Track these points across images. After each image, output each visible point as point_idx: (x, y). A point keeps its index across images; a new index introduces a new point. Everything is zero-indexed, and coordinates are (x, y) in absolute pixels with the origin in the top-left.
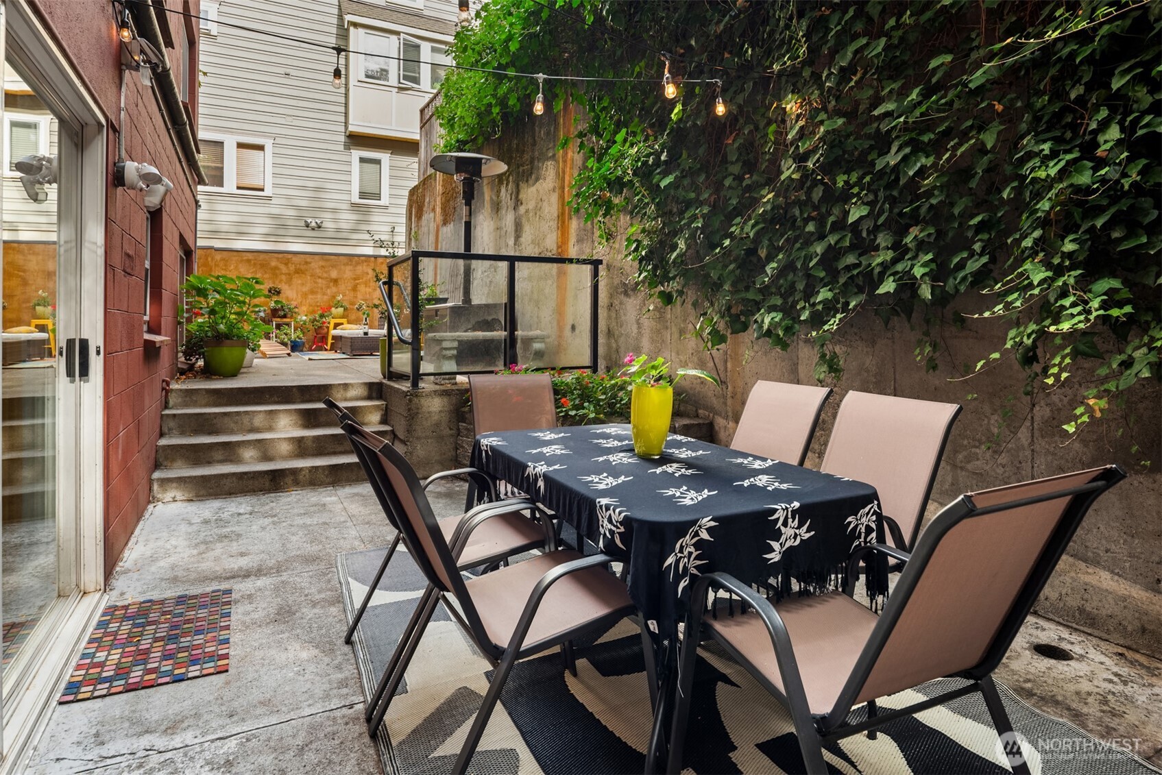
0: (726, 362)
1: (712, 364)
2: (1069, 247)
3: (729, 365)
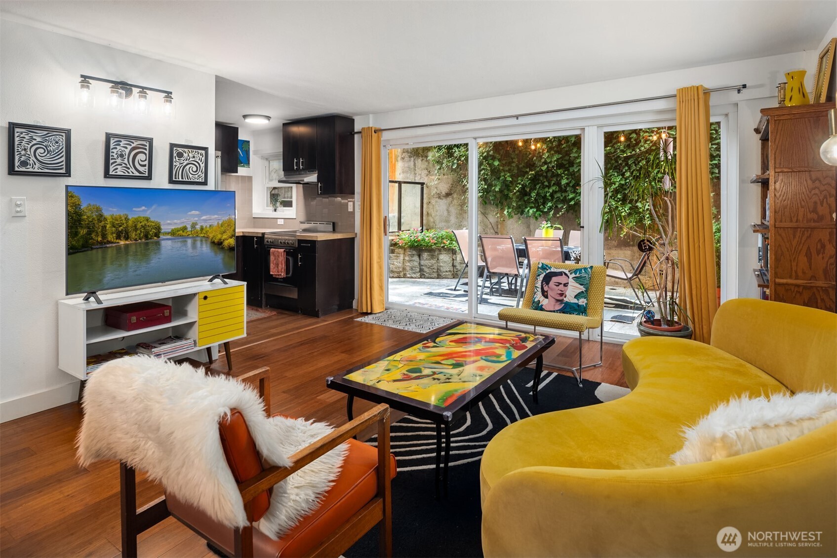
0: (497, 225)
1: (491, 226)
2: (619, 196)
3: (499, 226)
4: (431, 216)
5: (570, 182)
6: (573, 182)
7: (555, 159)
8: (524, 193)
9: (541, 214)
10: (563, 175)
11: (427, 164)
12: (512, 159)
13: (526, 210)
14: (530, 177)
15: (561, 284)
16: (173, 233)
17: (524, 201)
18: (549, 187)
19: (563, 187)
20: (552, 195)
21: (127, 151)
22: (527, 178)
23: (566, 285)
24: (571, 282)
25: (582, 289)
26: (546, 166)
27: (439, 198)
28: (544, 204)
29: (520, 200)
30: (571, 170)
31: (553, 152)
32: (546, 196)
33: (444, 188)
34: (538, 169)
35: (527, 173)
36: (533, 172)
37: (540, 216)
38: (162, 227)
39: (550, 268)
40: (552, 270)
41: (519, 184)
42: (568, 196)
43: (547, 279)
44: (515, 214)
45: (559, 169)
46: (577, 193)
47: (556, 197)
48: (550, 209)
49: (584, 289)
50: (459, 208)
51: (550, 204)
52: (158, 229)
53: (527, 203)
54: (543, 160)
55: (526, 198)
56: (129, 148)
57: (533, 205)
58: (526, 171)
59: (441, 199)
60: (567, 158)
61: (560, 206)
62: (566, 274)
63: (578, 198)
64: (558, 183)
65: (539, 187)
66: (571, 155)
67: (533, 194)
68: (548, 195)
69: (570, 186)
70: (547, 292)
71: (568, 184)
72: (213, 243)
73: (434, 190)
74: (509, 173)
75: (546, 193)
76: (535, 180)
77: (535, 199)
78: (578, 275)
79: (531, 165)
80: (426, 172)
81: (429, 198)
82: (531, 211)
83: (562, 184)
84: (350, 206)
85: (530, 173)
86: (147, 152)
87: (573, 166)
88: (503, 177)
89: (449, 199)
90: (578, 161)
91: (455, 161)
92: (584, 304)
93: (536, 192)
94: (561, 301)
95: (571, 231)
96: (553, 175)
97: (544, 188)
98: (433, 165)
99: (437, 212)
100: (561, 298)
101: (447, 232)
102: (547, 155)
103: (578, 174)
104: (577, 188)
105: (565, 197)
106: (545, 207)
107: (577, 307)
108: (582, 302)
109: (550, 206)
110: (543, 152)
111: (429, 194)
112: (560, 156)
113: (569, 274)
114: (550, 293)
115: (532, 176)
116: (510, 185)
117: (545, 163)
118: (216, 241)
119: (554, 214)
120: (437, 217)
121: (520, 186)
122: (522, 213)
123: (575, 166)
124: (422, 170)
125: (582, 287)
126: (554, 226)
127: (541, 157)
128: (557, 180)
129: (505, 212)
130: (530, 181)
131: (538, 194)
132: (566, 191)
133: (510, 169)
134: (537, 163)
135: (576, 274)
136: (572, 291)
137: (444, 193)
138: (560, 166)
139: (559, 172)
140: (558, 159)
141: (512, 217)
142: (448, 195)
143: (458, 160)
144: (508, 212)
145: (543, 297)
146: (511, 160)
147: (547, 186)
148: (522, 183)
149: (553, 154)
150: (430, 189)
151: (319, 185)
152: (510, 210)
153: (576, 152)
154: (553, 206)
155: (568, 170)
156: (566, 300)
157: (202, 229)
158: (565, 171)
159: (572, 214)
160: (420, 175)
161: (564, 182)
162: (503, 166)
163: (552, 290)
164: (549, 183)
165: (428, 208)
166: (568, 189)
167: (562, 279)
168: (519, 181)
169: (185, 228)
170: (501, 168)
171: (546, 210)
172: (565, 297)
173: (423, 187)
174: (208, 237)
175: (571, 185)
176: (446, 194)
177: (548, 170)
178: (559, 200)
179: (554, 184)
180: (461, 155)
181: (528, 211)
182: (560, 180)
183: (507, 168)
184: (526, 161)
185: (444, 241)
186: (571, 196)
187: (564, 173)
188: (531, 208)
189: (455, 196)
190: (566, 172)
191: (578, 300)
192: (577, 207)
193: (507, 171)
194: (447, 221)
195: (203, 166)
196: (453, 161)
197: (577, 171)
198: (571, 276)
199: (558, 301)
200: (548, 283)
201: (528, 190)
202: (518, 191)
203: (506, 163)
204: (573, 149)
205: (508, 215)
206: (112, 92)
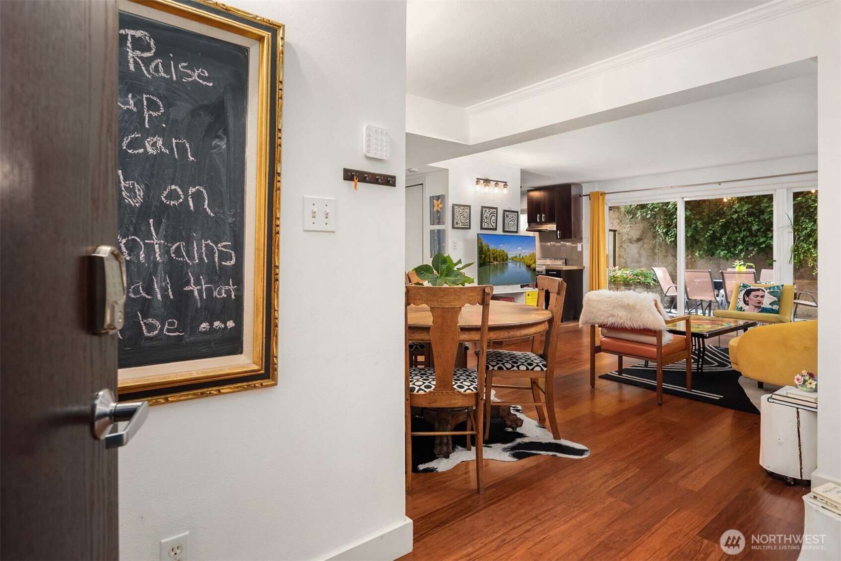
4: (623, 257)
5: (761, 228)
6: (764, 228)
7: (746, 208)
8: (713, 238)
9: (732, 255)
10: (754, 222)
11: (618, 214)
12: (703, 209)
13: (718, 252)
14: (720, 224)
15: (759, 296)
16: (512, 259)
17: (715, 245)
18: (740, 232)
19: (754, 232)
20: (742, 240)
21: (489, 215)
22: (718, 225)
23: (762, 297)
24: (766, 294)
25: (776, 299)
26: (737, 215)
27: (631, 242)
28: (735, 247)
29: (711, 243)
30: (762, 217)
31: (744, 203)
32: (737, 240)
33: (635, 234)
34: (729, 217)
35: (718, 220)
36: (724, 220)
37: (731, 257)
38: (509, 256)
39: (750, 286)
40: (751, 288)
41: (711, 230)
42: (759, 240)
43: (748, 293)
44: (706, 256)
45: (750, 217)
46: (768, 238)
47: (746, 241)
48: (741, 251)
49: (777, 299)
50: (650, 251)
51: (740, 247)
52: (507, 256)
53: (717, 247)
54: (733, 210)
55: (717, 242)
56: (489, 213)
57: (724, 248)
58: (717, 219)
59: (632, 243)
60: (757, 207)
61: (750, 249)
62: (762, 290)
63: (769, 241)
64: (749, 229)
65: (730, 233)
66: (762, 205)
67: (724, 239)
68: (739, 239)
69: (760, 231)
70: (748, 301)
71: (758, 230)
72: (527, 265)
73: (625, 236)
74: (700, 221)
75: (737, 238)
76: (725, 227)
77: (726, 243)
78: (772, 290)
79: (721, 214)
80: (618, 221)
81: (621, 243)
82: (722, 253)
83: (753, 229)
84: (579, 247)
85: (721, 220)
86: (495, 215)
87: (764, 214)
88: (695, 225)
89: (640, 243)
90: (769, 210)
91: (649, 212)
92: (777, 309)
93: (727, 237)
94: (759, 307)
95: (763, 270)
96: (743, 222)
97: (735, 234)
98: (625, 215)
99: (628, 254)
100: (759, 305)
101: (641, 271)
102: (737, 205)
103: (769, 221)
104: (768, 233)
105: (756, 240)
106: (736, 250)
107: (771, 311)
108: (775, 307)
109: (741, 249)
110: (733, 202)
111: (621, 239)
112: (751, 206)
113: (765, 290)
114: (750, 302)
115: (723, 223)
116: (701, 231)
117: (736, 212)
118: (528, 265)
119: (745, 256)
120: (628, 259)
121: (712, 232)
122: (713, 255)
123: (766, 214)
124: (614, 219)
125: (775, 298)
126: (747, 264)
127: (731, 207)
128: (747, 226)
129: (697, 254)
130: (720, 228)
131: (729, 239)
132: (756, 236)
133: (700, 218)
134: (727, 212)
135: (770, 290)
136: (767, 302)
137: (635, 239)
138: (750, 214)
139: (750, 219)
140: (748, 208)
141: (703, 258)
142: (639, 240)
143: (651, 211)
144: (699, 254)
145: (745, 305)
146: (701, 210)
147: (737, 232)
148: (713, 229)
149: (743, 204)
150: (622, 236)
151: (558, 232)
152: (701, 252)
153: (767, 202)
154: (743, 248)
155: (759, 218)
156: (762, 306)
157: (523, 257)
158: (756, 218)
159: (763, 255)
160: (612, 223)
161: (755, 228)
162: (694, 215)
163: (751, 300)
164: (740, 229)
165: (619, 251)
166: (758, 234)
167: (760, 293)
168: (711, 228)
169: (516, 257)
170: (693, 217)
171: (737, 252)
172: (762, 304)
173: (615, 234)
174: (525, 262)
175: (762, 230)
176: (637, 239)
177: (738, 218)
178: (750, 244)
179: (745, 230)
180: (654, 207)
181: (719, 253)
182: (751, 226)
183: (698, 217)
184: (716, 211)
185: (640, 278)
186: (762, 240)
187: (754, 221)
188: (722, 250)
189: (646, 241)
190: (757, 220)
191: (772, 306)
192: (767, 250)
193: (698, 219)
194: (639, 262)
195: (516, 222)
196: (647, 212)
197: (768, 219)
198: (766, 292)
199: (756, 307)
200: (748, 296)
201: (718, 235)
202: (709, 236)
203: (697, 212)
204: (763, 200)
205: (699, 256)
206: (485, 186)
